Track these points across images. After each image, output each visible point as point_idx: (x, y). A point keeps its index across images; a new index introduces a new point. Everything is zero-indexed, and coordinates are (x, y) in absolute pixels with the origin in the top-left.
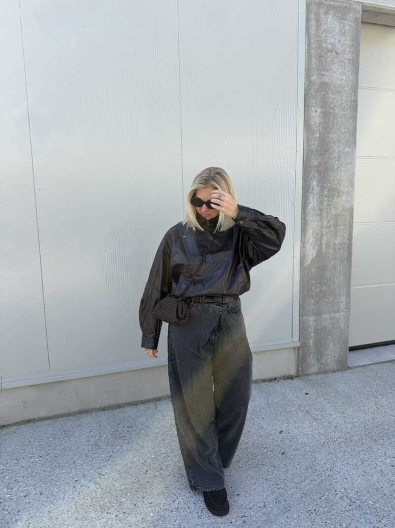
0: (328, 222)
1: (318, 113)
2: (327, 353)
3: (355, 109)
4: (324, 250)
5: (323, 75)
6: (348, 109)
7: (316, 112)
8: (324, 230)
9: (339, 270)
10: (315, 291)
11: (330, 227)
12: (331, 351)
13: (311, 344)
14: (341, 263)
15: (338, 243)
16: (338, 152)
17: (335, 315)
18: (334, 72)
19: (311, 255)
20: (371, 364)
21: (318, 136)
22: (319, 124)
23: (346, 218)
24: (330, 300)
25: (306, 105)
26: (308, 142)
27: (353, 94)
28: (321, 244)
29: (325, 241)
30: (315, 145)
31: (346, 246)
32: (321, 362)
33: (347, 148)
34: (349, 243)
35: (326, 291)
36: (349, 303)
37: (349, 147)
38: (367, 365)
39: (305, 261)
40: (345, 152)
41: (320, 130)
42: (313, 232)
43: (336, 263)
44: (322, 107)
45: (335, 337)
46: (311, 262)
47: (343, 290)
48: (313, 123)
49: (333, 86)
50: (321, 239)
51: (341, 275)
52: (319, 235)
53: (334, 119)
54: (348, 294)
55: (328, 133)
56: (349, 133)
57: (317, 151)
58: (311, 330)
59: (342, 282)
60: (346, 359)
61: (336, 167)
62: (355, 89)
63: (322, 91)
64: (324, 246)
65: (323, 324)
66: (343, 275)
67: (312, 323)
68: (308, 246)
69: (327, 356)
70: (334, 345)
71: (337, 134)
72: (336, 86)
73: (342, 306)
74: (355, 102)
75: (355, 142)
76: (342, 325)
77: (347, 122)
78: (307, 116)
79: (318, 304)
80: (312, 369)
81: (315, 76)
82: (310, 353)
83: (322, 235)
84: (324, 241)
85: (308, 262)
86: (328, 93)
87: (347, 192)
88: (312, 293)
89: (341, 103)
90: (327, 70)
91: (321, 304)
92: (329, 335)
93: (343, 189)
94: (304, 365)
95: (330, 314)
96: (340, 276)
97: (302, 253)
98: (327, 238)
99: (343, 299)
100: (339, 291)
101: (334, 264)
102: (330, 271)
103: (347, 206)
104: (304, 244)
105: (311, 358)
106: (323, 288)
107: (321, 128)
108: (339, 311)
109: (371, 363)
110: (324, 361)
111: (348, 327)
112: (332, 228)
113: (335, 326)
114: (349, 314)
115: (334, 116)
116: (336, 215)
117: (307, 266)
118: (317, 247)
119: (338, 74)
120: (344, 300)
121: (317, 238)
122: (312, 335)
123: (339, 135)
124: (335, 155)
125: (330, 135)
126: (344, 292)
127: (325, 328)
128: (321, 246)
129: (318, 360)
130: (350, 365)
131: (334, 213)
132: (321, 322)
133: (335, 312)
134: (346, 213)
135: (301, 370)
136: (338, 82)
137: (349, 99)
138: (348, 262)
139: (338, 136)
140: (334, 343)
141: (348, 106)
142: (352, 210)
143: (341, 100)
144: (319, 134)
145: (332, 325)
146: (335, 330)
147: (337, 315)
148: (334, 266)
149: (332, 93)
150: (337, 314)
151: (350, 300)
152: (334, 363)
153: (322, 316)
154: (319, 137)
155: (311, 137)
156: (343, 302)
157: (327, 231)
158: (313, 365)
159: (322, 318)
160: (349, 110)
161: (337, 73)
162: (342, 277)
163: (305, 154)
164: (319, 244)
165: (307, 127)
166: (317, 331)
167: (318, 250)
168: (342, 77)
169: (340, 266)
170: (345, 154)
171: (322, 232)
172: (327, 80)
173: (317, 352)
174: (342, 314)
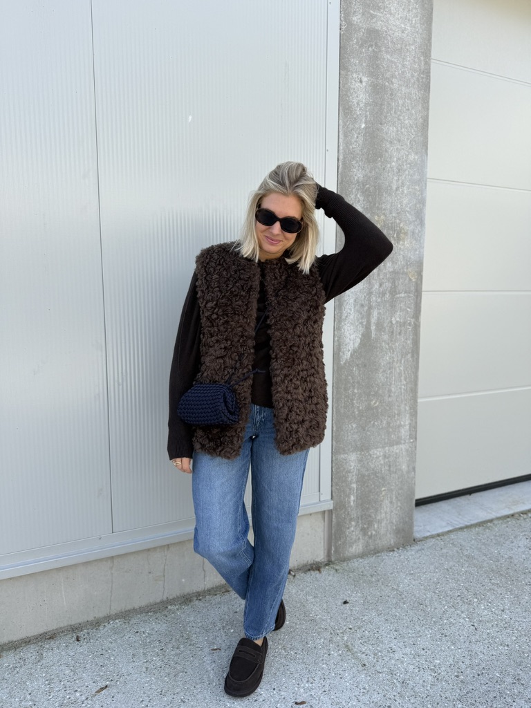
0: (381, 285)
1: (364, 84)
2: (378, 518)
3: (426, 87)
4: (373, 336)
5: (373, 16)
6: (414, 83)
7: (361, 82)
8: (374, 298)
9: (397, 369)
10: (358, 407)
11: (384, 294)
12: (386, 513)
13: (352, 503)
14: (402, 357)
15: (397, 322)
16: (399, 159)
17: (391, 448)
18: (391, 14)
19: (352, 342)
20: (450, 531)
21: (363, 126)
22: (366, 104)
23: (410, 280)
24: (384, 422)
25: (343, 66)
26: (346, 136)
27: (422, 58)
28: (369, 323)
29: (376, 318)
30: (358, 143)
31: (410, 328)
32: (369, 533)
33: (413, 155)
34: (414, 323)
35: (376, 408)
36: (415, 428)
37: (416, 153)
38: (443, 534)
39: (341, 354)
40: (409, 161)
41: (366, 116)
42: (355, 301)
43: (393, 358)
44: (371, 74)
45: (392, 487)
46: (351, 355)
47: (406, 404)
48: (355, 101)
49: (389, 38)
50: (369, 314)
51: (402, 378)
52: (366, 308)
53: (392, 99)
54: (414, 413)
55: (381, 124)
56: (416, 127)
57: (363, 155)
58: (352, 477)
59: (403, 391)
60: (411, 526)
61: (394, 187)
62: (426, 51)
63: (371, 46)
64: (373, 327)
65: (372, 466)
66: (405, 379)
67: (353, 464)
68: (346, 327)
69: (379, 522)
70: (391, 502)
71: (397, 128)
72: (395, 40)
73: (404, 432)
74: (427, 73)
75: (425, 145)
76: (404, 467)
77: (413, 108)
78: (344, 87)
79: (364, 430)
80: (354, 547)
81: (359, 16)
82: (351, 520)
83: (370, 308)
84: (374, 320)
85: (346, 356)
86: (380, 51)
87: (413, 233)
88: (354, 412)
89: (403, 72)
90: (379, 9)
91: (368, 431)
92: (383, 486)
93: (406, 228)
94: (339, 543)
95: (383, 447)
96: (401, 381)
97: (336, 339)
98: (379, 313)
99: (406, 421)
100: (399, 406)
101: (390, 359)
102: (384, 371)
103: (412, 257)
104: (340, 322)
105: (352, 529)
106: (373, 403)
107: (368, 113)
108: (398, 443)
109: (451, 528)
110: (374, 533)
111: (414, 469)
112: (387, 296)
113: (392, 469)
114: (416, 447)
115: (392, 94)
116: (395, 272)
117: (345, 364)
118: (362, 330)
119: (398, 19)
120: (407, 423)
121: (361, 313)
122: (354, 486)
123: (399, 128)
124: (393, 164)
125: (385, 128)
126: (407, 408)
127: (375, 474)
128: (368, 327)
129: (364, 531)
130: (417, 535)
131: (391, 270)
132: (368, 463)
133: (392, 444)
134: (410, 270)
135: (335, 551)
136: (398, 34)
137: (416, 66)
138: (413, 356)
139: (398, 131)
140: (391, 498)
141: (415, 79)
142: (419, 265)
143: (404, 66)
144: (366, 123)
145: (387, 468)
146: (393, 475)
147: (396, 449)
148: (389, 363)
149: (387, 52)
150: (395, 447)
151: (416, 423)
152: (390, 534)
153: (371, 452)
154: (366, 128)
155: (351, 126)
156: (405, 425)
157: (379, 300)
158: (355, 541)
159: (371, 456)
160: (416, 86)
161: (397, 16)
162: (405, 382)
163: (341, 158)
164: (364, 323)
165: (345, 107)
166: (362, 480)
167: (363, 335)
168: (405, 25)
169: (401, 363)
170: (410, 164)
171: (370, 301)
172: (379, 25)
173: (362, 516)
174: (403, 446)
